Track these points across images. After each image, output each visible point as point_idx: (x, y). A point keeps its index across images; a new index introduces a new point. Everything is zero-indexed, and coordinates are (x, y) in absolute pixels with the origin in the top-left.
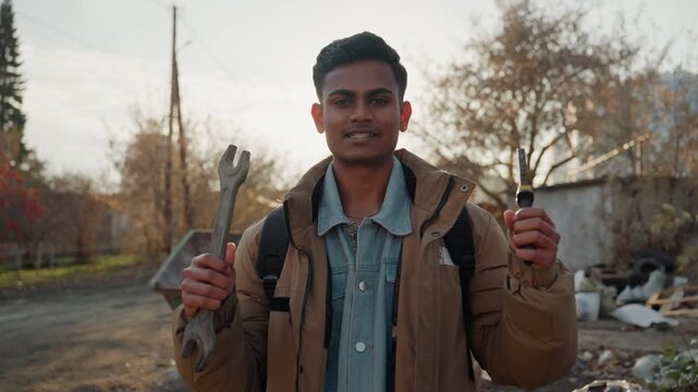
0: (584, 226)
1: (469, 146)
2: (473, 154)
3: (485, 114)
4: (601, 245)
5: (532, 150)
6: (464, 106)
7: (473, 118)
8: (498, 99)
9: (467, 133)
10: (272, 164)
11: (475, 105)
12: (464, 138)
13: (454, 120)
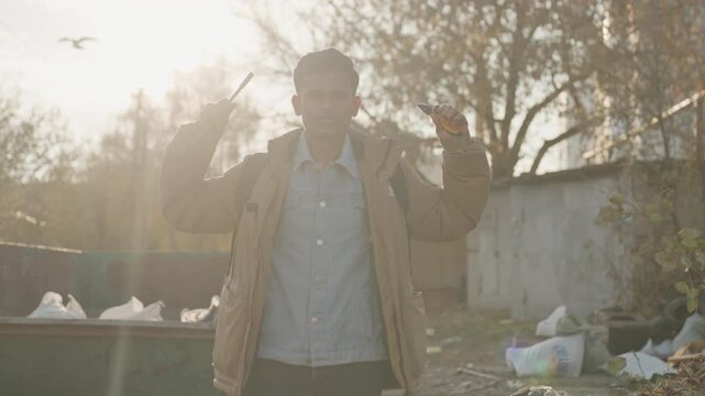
0: (588, 245)
1: (398, 104)
2: (405, 118)
3: (427, 46)
4: (615, 276)
5: (511, 112)
6: (389, 28)
7: (405, 53)
8: (451, 17)
9: (396, 81)
10: (28, 129)
11: (409, 29)
12: (388, 89)
13: (372, 54)
